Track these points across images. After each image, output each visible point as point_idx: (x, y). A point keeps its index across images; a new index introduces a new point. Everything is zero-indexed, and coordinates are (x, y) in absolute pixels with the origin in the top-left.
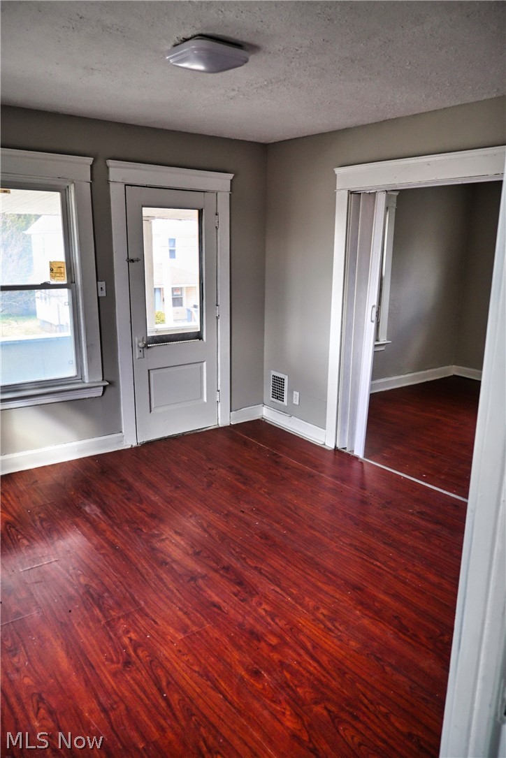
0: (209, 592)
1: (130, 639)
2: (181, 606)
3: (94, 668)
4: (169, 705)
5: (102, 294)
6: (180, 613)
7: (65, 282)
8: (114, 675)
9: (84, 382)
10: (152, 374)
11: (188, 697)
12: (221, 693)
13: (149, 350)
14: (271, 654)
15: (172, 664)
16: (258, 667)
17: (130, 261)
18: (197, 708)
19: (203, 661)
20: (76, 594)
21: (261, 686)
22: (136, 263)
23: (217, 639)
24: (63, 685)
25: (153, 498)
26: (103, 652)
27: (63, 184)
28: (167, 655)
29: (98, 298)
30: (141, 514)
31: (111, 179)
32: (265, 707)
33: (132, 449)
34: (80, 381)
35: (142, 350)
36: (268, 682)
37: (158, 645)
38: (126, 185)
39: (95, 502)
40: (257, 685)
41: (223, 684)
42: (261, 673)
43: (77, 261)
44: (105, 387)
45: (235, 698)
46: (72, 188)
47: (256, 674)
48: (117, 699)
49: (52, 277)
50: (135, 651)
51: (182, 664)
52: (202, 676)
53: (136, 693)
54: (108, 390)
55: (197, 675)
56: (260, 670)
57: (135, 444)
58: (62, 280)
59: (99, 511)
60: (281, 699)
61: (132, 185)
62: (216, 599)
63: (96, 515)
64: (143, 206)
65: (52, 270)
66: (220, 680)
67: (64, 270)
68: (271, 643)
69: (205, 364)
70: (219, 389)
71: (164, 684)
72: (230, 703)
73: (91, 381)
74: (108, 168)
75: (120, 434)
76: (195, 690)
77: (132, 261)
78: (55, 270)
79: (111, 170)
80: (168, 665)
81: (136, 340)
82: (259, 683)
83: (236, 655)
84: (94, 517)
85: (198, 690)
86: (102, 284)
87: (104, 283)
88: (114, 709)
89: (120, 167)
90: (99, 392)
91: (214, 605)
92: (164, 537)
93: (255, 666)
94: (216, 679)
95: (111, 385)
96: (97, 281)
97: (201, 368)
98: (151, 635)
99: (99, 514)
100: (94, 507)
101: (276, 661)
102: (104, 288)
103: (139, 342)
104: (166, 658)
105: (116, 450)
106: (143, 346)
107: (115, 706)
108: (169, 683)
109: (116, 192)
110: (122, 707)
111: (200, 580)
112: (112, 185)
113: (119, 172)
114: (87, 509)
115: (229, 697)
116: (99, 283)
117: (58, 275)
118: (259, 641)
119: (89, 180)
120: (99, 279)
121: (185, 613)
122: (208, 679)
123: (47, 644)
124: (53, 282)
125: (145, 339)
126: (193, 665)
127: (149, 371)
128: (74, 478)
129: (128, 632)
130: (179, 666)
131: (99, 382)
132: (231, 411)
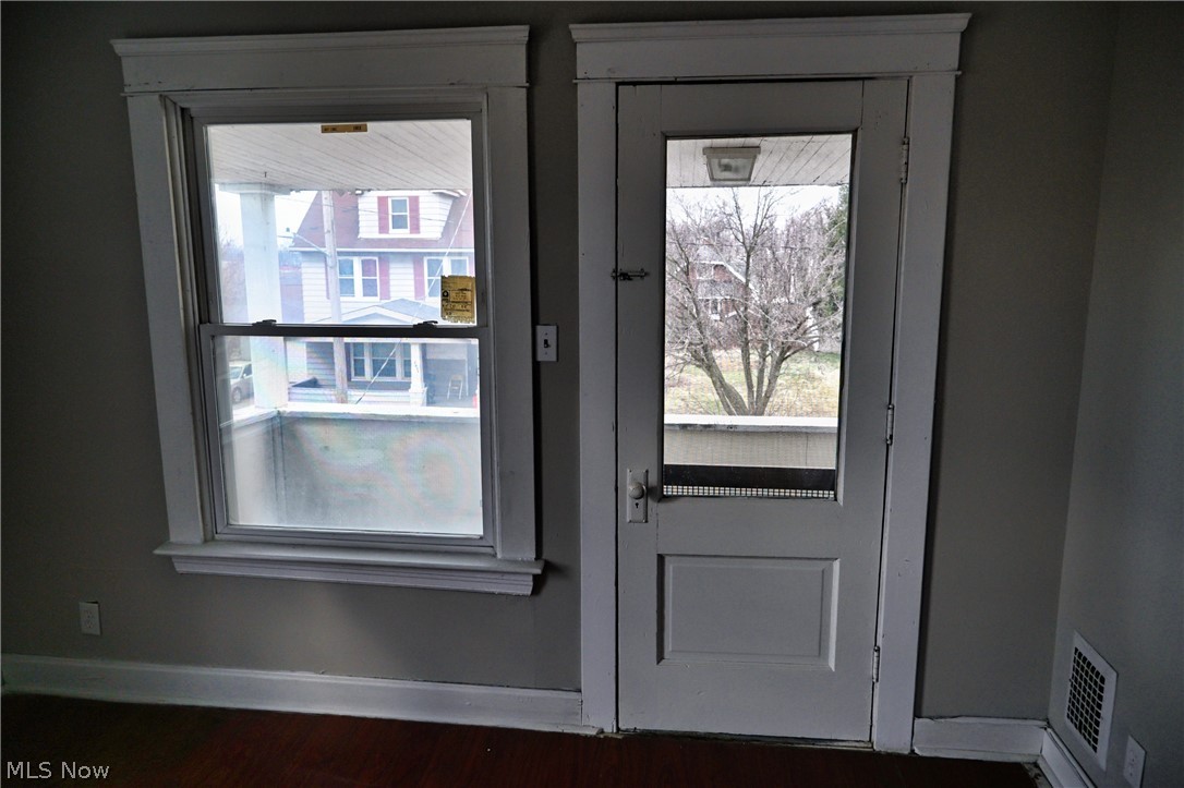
5: (547, 355)
7: (474, 323)
9: (495, 558)
13: (663, 507)
17: (620, 276)
22: (637, 282)
29: (536, 363)
31: (581, 74)
33: (601, 741)
34: (489, 550)
35: (643, 502)
38: (618, 84)
43: (490, 277)
44: (539, 579)
49: (445, 310)
54: (547, 588)
57: (610, 730)
58: (465, 319)
61: (635, 84)
64: (667, 138)
65: (445, 295)
67: (472, 296)
69: (836, 565)
70: (880, 643)
74: (574, 44)
75: (574, 695)
77: (626, 277)
78: (452, 295)
79: (580, 50)
81: (629, 475)
86: (547, 332)
87: (553, 329)
89: (602, 40)
90: (526, 588)
95: (553, 572)
96: (535, 322)
97: (825, 577)
102: (552, 342)
103: (635, 481)
105: (561, 729)
106: (644, 492)
109: (592, 107)
112: (582, 89)
113: (602, 53)
116: (539, 328)
117: (459, 306)
119: (523, 81)
120: (542, 318)
124: (442, 323)
125: (656, 470)
127: (661, 557)
131: (529, 563)
132: (917, 714)
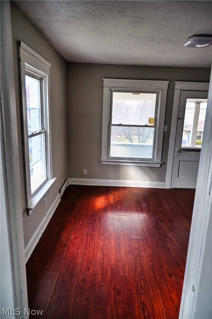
0: (169, 243)
1: (135, 246)
2: (156, 244)
3: (120, 249)
4: (136, 269)
5: (166, 130)
6: (155, 246)
8: (125, 253)
9: (154, 161)
10: (181, 162)
11: (143, 270)
12: (154, 274)
13: (181, 153)
14: (180, 272)
15: (143, 258)
16: (172, 274)
17: (178, 119)
18: (144, 274)
19: (154, 263)
20: (126, 227)
21: (169, 279)
22: (180, 119)
23: (163, 258)
24: (110, 249)
25: (166, 207)
26: (125, 246)
27: (157, 91)
28: (143, 255)
29: (164, 131)
30: (159, 211)
31: (175, 88)
32: (167, 286)
33: (168, 189)
35: (178, 153)
36: (173, 280)
37: (142, 251)
38: (181, 90)
39: (146, 203)
40: (168, 278)
41: (157, 272)
42: (172, 276)
43: (158, 118)
44: (161, 164)
45: (158, 278)
46: (160, 92)
47: (170, 275)
48: (122, 259)
49: (149, 123)
50: (134, 249)
51: (146, 260)
52: (151, 266)
53: (128, 261)
54: (162, 166)
55: (149, 265)
56: (173, 275)
57: (169, 188)
58: (152, 124)
59: (146, 206)
60: (174, 287)
61: (183, 90)
62: (170, 247)
63: (144, 207)
64: (187, 98)
65: (149, 121)
66: (156, 271)
67: (154, 121)
68: (182, 269)
71: (138, 263)
72: (155, 279)
73: (157, 161)
74: (175, 84)
75: (164, 183)
76: (146, 269)
77: (179, 119)
78: (150, 121)
79: (176, 85)
80: (142, 258)
81: (176, 149)
82: (169, 278)
83: (167, 266)
84: (143, 207)
85: (147, 269)
86: (166, 127)
88: (120, 262)
89: (180, 84)
90: (159, 166)
91: (168, 248)
92: (163, 221)
93: (171, 273)
94: (155, 270)
95: (163, 164)
96: (165, 125)
98: (142, 248)
99: (145, 207)
100: (145, 204)
101: (180, 275)
102: (167, 128)
103: (177, 149)
104: (143, 256)
105: (162, 188)
106: (178, 151)
107: (120, 261)
108: (139, 263)
109: (177, 93)
110: (122, 262)
111: (168, 239)
112: (175, 91)
113: (179, 85)
114: (142, 204)
115: (156, 277)
118: (178, 266)
119: (167, 89)
121: (156, 246)
122: (153, 268)
123: (111, 237)
124: (149, 125)
125: (180, 149)
126: (150, 262)
127: (180, 161)
128: (143, 193)
129: (135, 244)
130: (145, 260)
131: (160, 162)
